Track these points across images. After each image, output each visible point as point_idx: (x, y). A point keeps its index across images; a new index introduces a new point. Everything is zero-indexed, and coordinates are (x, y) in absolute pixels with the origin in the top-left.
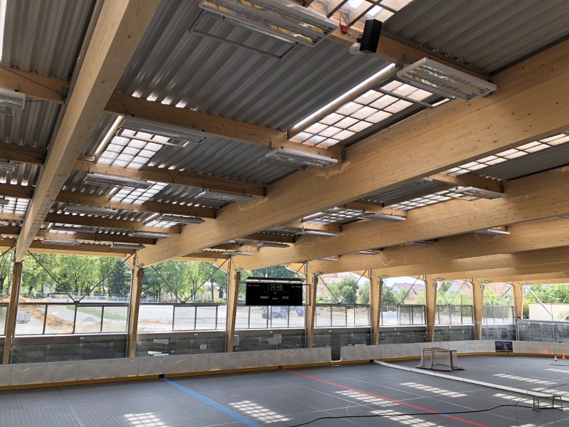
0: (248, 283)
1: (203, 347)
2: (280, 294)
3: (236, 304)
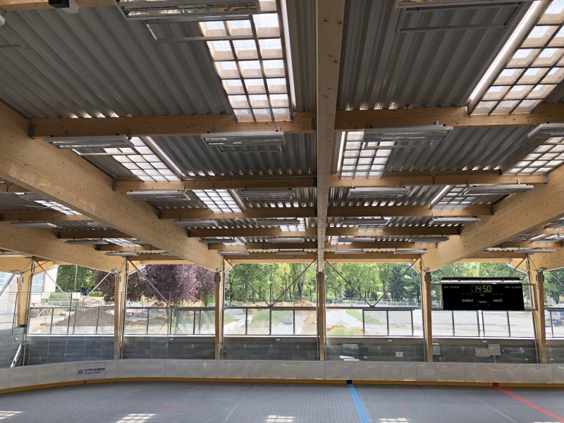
0: (443, 285)
1: (399, 354)
2: (489, 297)
3: (430, 309)
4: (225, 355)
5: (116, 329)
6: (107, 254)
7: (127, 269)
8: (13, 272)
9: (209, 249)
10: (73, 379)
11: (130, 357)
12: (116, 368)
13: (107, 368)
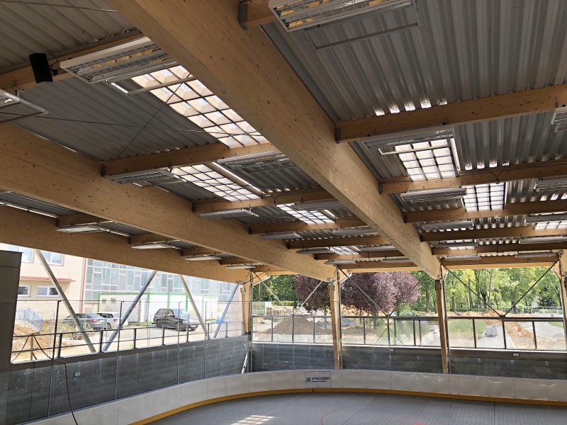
4: (453, 370)
5: (335, 338)
6: (326, 263)
7: (338, 278)
8: (238, 282)
9: (433, 254)
10: (302, 386)
11: (350, 368)
12: (339, 377)
13: (333, 377)
